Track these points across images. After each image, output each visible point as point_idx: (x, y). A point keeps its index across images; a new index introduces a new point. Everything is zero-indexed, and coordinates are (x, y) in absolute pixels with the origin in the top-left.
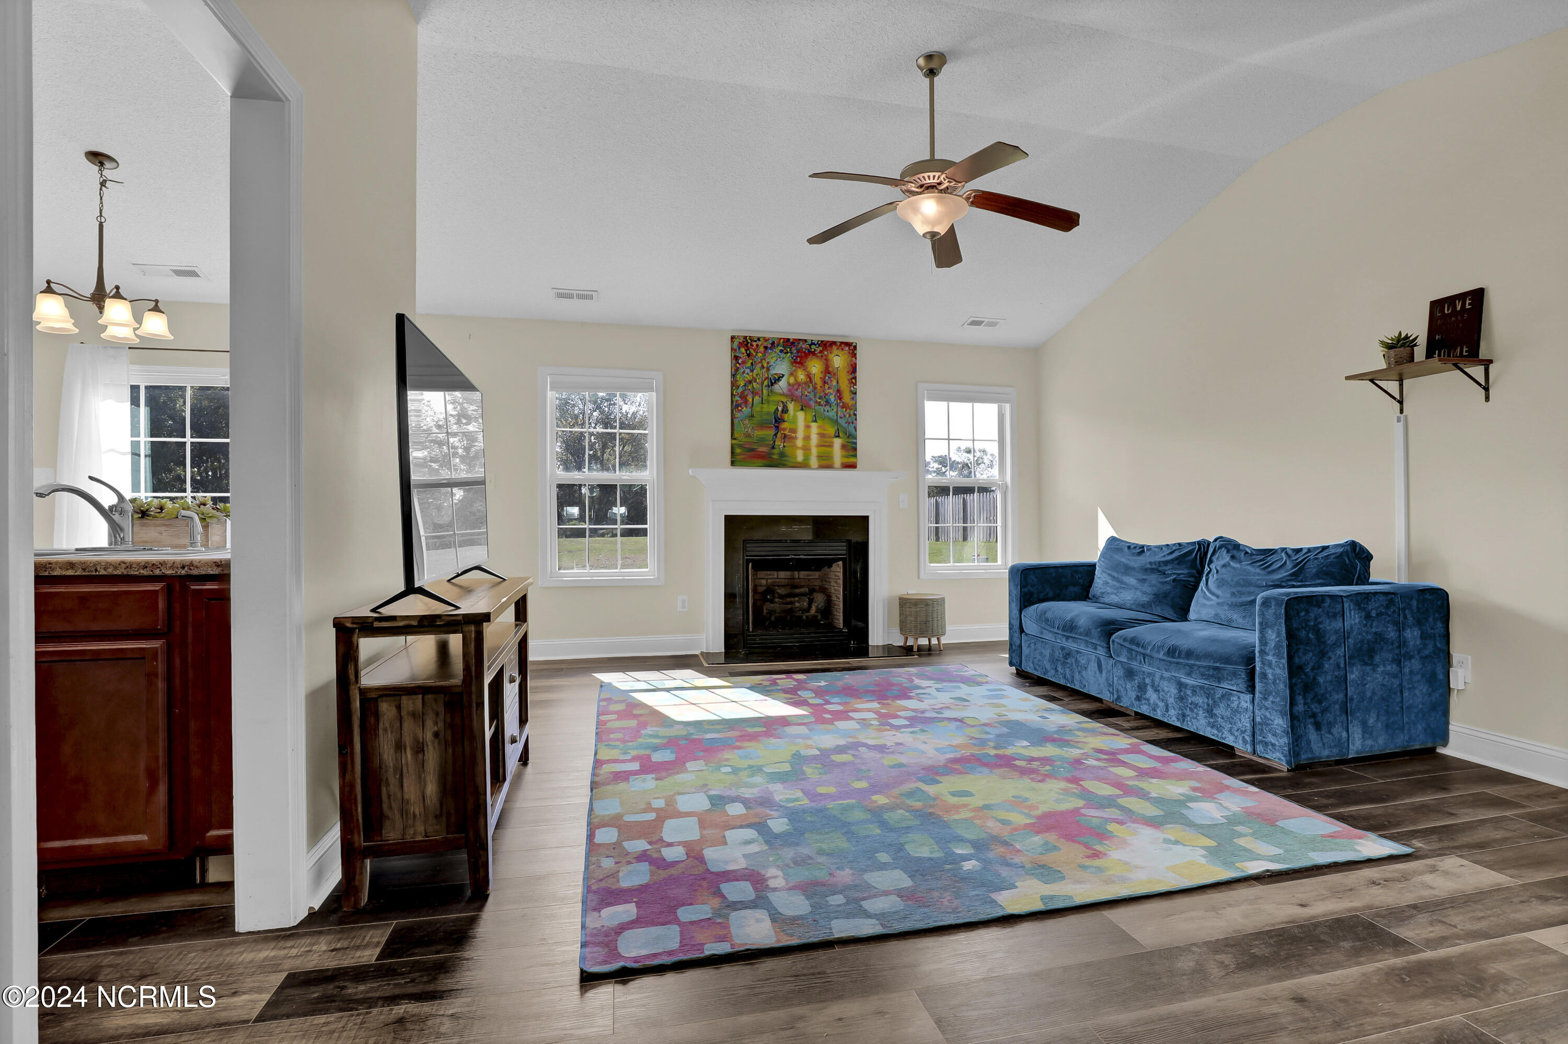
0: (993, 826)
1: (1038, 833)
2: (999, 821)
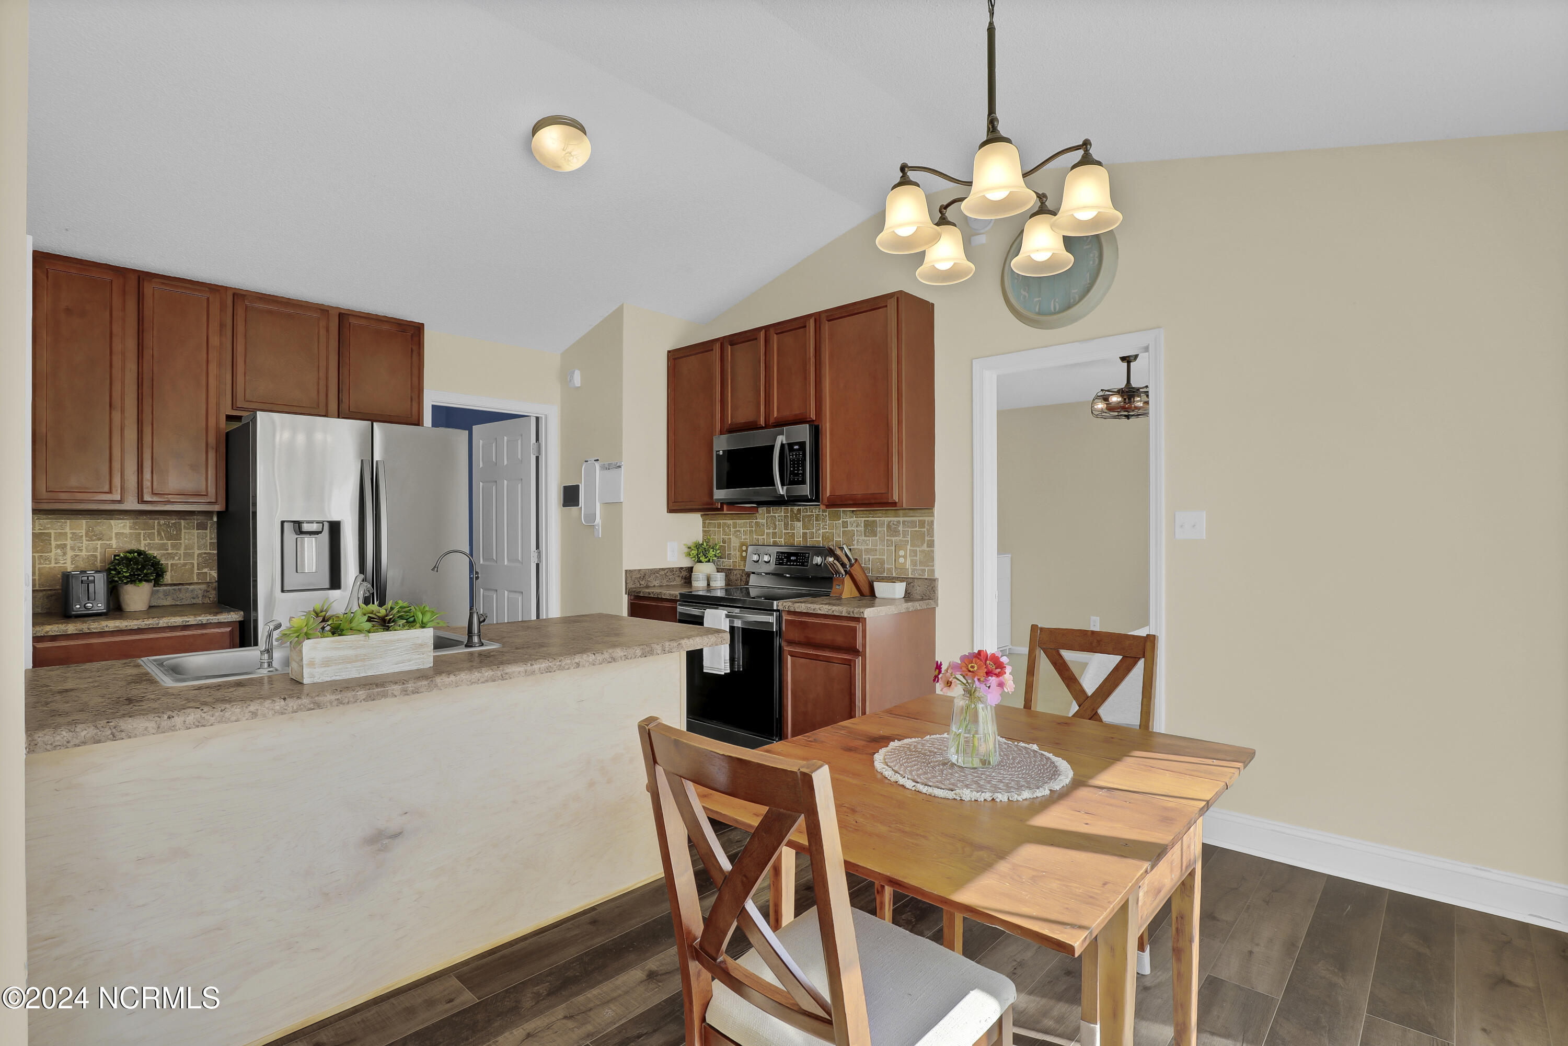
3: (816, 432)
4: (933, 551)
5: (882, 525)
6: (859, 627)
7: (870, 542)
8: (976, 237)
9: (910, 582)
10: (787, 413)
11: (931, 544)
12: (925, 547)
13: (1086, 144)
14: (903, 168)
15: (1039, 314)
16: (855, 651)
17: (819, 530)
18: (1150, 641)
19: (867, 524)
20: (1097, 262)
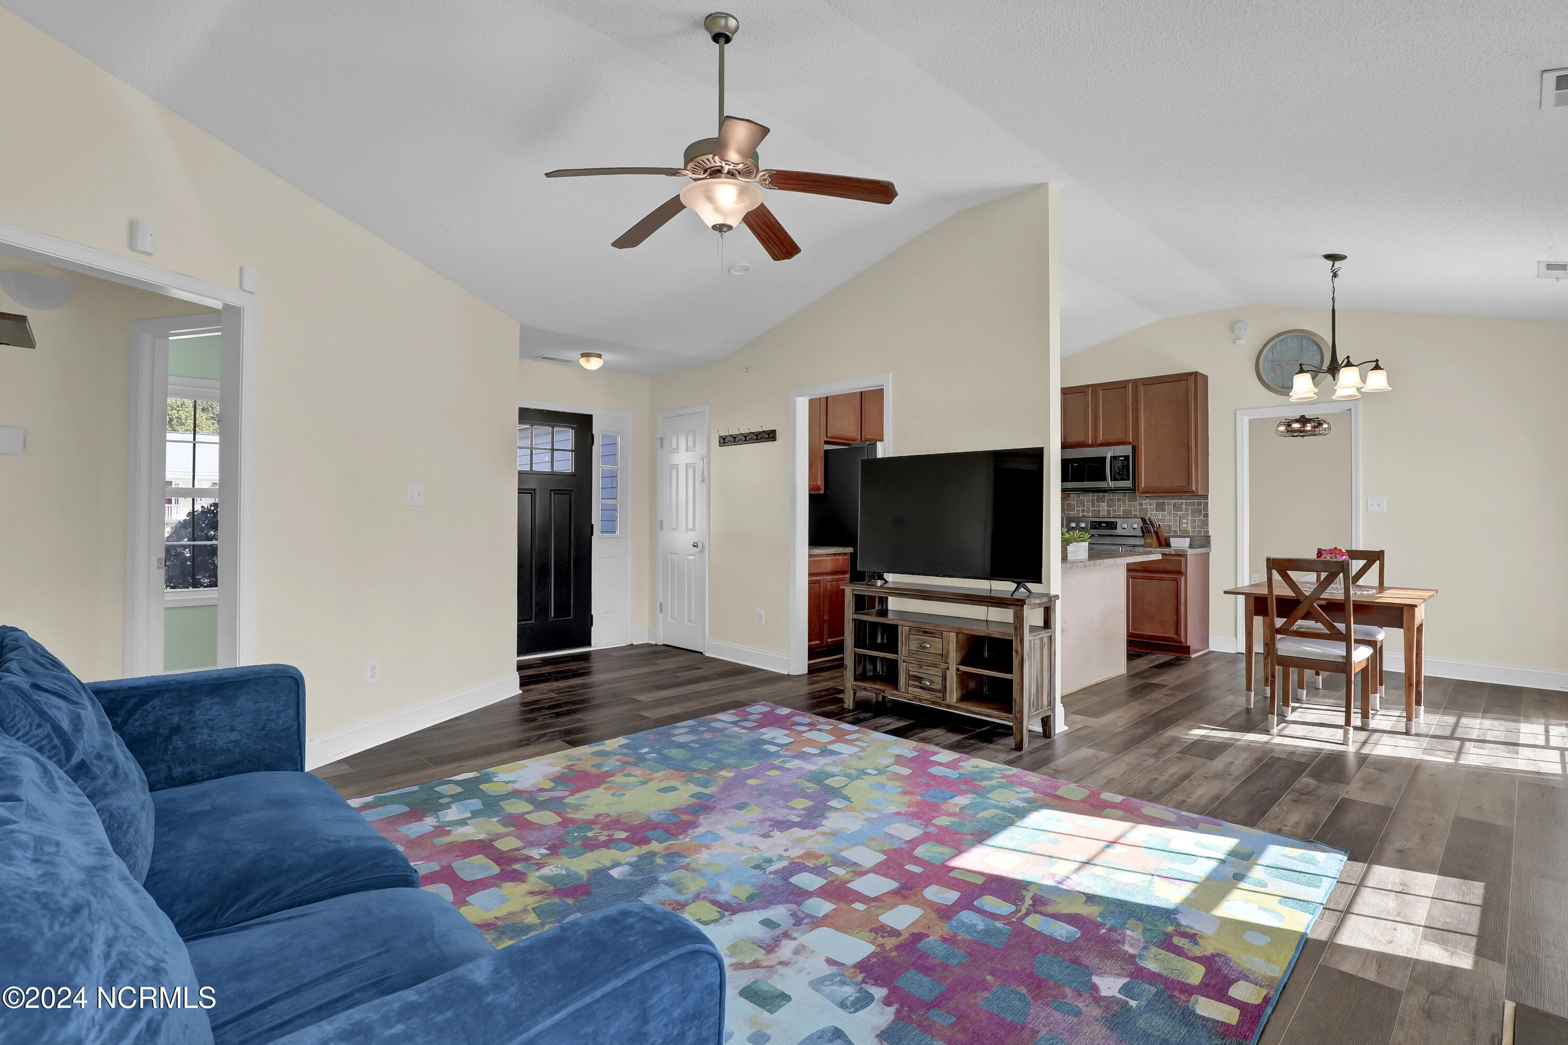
0: (637, 771)
1: (606, 772)
2: (632, 775)
3: (1135, 449)
4: (1208, 520)
5: (1169, 504)
6: (1183, 559)
7: (1160, 515)
8: (1238, 341)
9: (1192, 538)
10: (1111, 438)
11: (1206, 516)
12: (1201, 517)
13: (1377, 361)
14: (1301, 365)
15: (1282, 387)
16: (1180, 573)
17: (1120, 507)
18: (1382, 552)
19: (1157, 504)
20: (1319, 362)
